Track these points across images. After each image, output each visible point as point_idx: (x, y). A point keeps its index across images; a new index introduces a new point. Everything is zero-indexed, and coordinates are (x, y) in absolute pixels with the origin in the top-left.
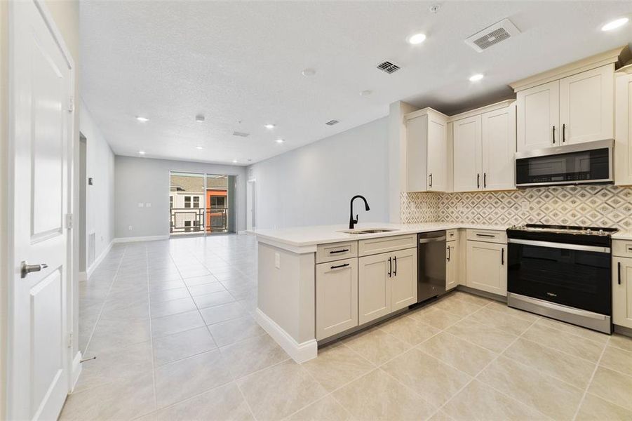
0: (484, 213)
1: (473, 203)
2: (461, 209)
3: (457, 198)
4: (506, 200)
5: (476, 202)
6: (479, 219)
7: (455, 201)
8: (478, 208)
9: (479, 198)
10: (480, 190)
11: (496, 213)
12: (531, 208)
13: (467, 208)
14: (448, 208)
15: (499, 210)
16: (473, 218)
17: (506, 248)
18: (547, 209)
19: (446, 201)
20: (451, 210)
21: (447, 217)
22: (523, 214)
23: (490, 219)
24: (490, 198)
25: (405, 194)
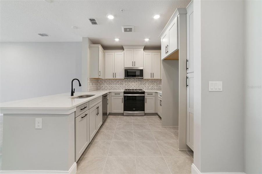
0: (113, 86)
1: (110, 83)
2: (106, 85)
3: (104, 81)
4: (119, 82)
5: (111, 82)
6: (112, 88)
7: (103, 82)
8: (112, 84)
9: (112, 81)
10: (114, 78)
11: (117, 86)
12: (126, 85)
13: (108, 85)
14: (101, 85)
15: (118, 85)
16: (110, 88)
17: (123, 97)
18: (129, 85)
19: (100, 82)
20: (102, 85)
21: (101, 88)
22: (124, 86)
23: (115, 88)
24: (115, 81)
25: (89, 79)
